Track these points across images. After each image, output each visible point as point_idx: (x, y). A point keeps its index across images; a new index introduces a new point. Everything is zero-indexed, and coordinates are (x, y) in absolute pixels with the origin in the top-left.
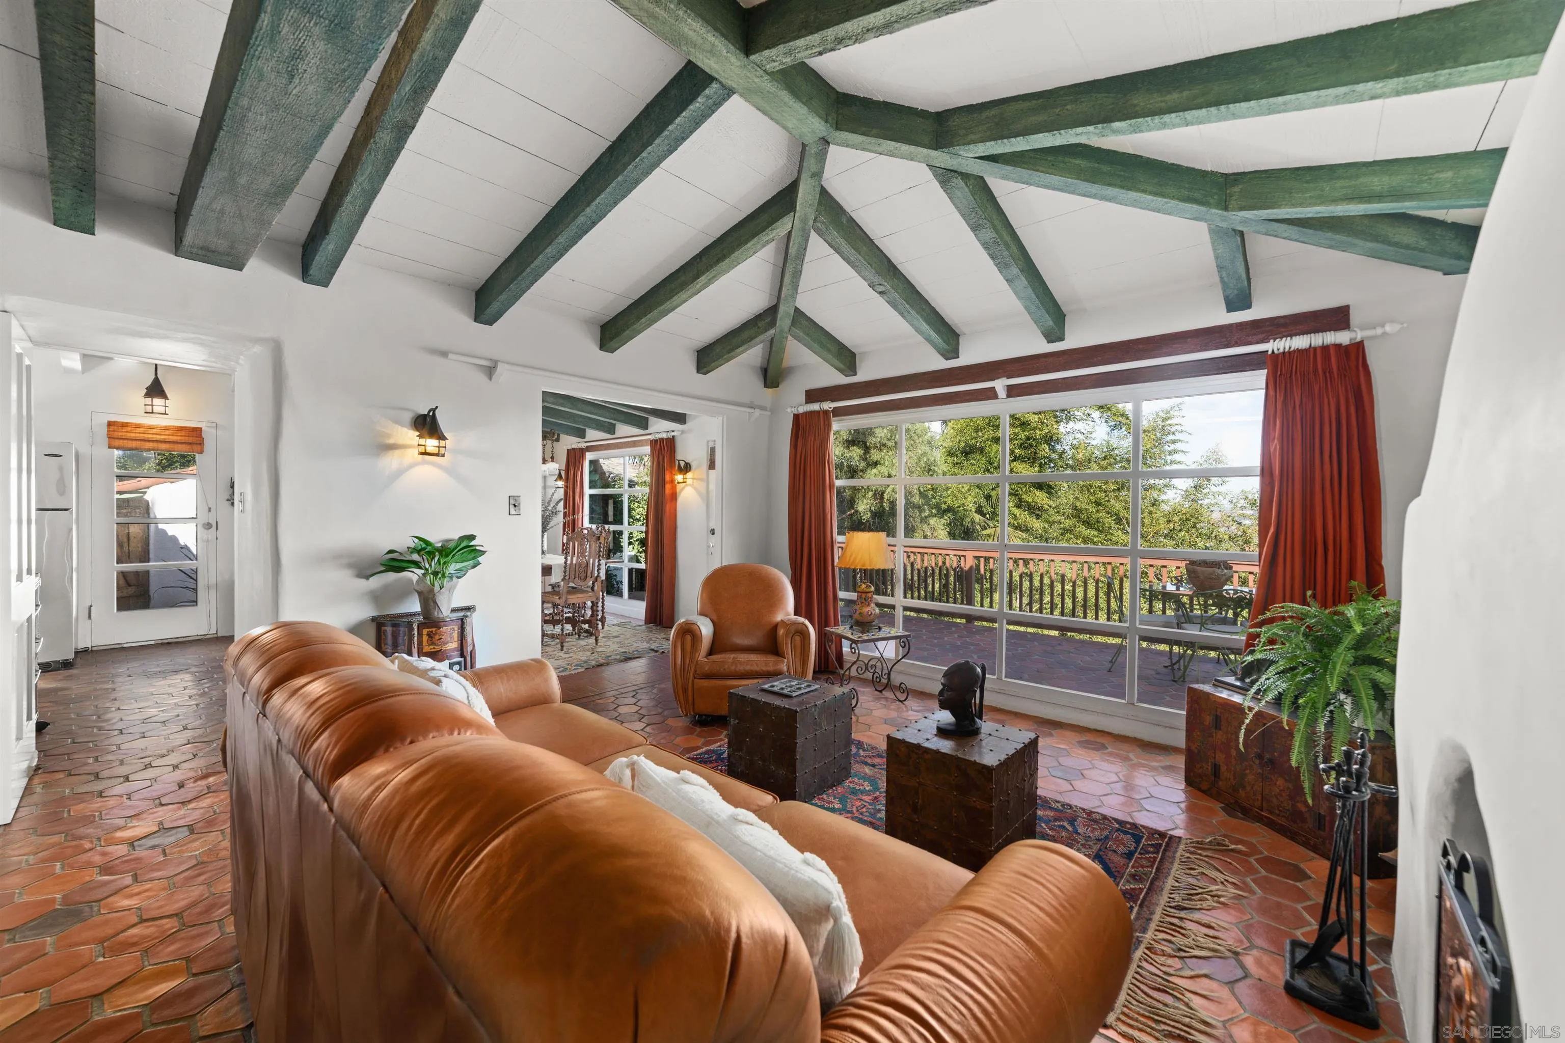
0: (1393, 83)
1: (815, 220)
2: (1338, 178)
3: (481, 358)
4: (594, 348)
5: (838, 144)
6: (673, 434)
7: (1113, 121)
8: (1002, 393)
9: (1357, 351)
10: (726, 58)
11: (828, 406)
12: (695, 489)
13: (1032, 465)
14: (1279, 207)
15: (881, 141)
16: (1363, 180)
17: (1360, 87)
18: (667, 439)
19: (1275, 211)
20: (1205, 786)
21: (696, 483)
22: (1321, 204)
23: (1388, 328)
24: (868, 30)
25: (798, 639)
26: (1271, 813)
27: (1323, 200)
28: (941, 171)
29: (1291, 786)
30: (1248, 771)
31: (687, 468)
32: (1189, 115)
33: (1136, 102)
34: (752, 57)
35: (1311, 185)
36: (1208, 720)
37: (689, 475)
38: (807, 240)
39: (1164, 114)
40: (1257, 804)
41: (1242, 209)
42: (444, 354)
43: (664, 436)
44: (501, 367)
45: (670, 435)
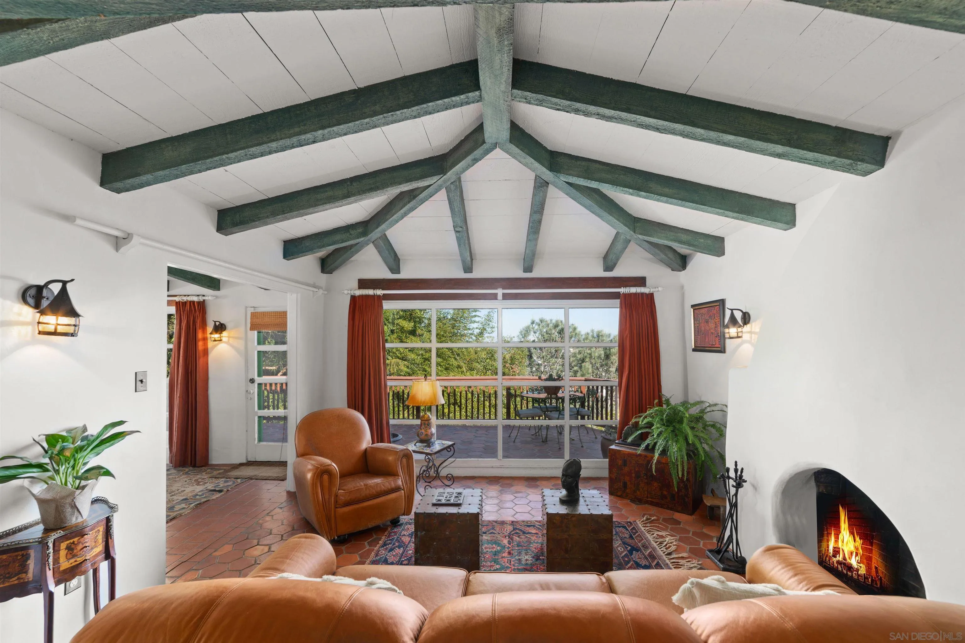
0: (735, 215)
1: (452, 183)
2: (672, 231)
3: (112, 228)
4: (212, 229)
5: (502, 149)
6: (204, 298)
7: (641, 191)
8: (500, 296)
9: (651, 297)
10: (501, 83)
11: (380, 292)
12: (232, 346)
13: (410, 321)
14: (653, 237)
15: (528, 157)
16: (679, 235)
17: (726, 212)
18: (199, 303)
19: (650, 238)
20: (619, 494)
21: (231, 341)
22: (667, 240)
23: (660, 289)
24: (598, 114)
25: (404, 460)
26: (652, 498)
27: (667, 239)
28: (542, 181)
29: (660, 484)
30: (641, 482)
31: (220, 328)
32: (670, 200)
33: (651, 186)
34: (515, 91)
35: (663, 231)
36: (620, 462)
37: (225, 334)
38: (437, 191)
39: (663, 196)
40: (645, 496)
41: (641, 234)
42: (69, 218)
43: (195, 299)
44: (135, 240)
45: (201, 298)
